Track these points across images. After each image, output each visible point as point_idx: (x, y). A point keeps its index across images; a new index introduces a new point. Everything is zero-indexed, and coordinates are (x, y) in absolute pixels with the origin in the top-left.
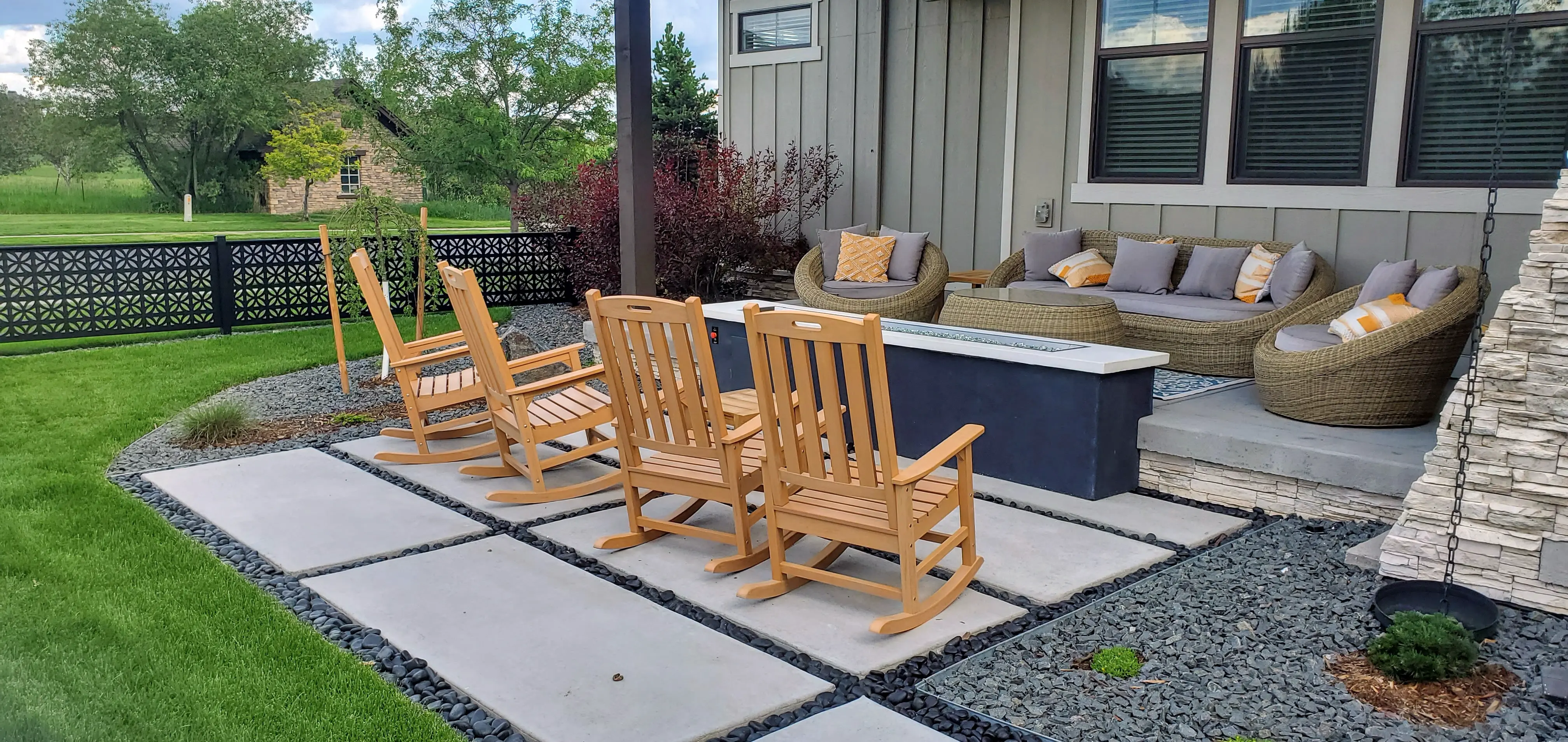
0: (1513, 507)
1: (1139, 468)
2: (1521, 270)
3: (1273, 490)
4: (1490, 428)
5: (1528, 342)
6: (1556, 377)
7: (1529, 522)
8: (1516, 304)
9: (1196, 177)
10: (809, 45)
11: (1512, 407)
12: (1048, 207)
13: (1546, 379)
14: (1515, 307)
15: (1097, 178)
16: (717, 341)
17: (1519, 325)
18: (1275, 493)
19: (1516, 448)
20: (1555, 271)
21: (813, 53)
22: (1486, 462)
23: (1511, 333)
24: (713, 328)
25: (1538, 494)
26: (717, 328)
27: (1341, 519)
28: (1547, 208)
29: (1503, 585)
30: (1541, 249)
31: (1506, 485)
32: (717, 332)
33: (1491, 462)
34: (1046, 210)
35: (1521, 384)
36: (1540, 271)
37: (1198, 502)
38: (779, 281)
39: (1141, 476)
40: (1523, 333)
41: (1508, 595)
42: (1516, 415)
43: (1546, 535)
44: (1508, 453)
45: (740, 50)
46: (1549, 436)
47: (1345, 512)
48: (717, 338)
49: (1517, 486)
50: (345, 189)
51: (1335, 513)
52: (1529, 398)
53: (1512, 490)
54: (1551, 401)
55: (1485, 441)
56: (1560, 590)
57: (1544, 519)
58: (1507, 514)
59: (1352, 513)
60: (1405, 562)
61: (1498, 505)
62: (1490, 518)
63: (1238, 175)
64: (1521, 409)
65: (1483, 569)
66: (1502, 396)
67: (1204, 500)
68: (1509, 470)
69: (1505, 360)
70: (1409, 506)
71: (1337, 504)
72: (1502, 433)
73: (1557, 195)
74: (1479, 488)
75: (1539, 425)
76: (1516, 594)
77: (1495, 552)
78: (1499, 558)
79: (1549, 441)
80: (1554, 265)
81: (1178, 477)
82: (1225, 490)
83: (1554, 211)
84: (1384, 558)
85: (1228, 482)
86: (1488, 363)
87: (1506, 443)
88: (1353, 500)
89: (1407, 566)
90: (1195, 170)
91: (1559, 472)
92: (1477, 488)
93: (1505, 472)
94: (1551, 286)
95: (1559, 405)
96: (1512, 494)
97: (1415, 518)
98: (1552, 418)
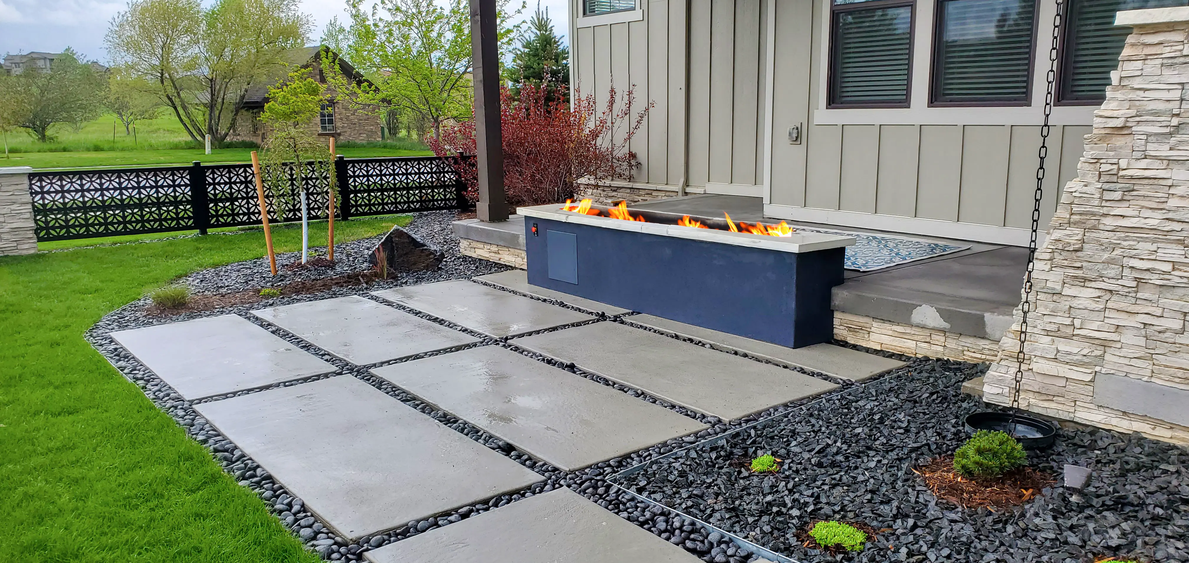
0: (1073, 347)
1: (833, 325)
2: (1079, 165)
3: (928, 340)
4: (1058, 287)
5: (1083, 221)
6: (1104, 248)
7: (1086, 360)
8: (1075, 192)
9: (904, 102)
10: (633, 9)
11: (1073, 271)
12: (797, 128)
13: (1097, 250)
14: (1074, 194)
15: (833, 105)
16: (537, 234)
17: (1078, 207)
18: (929, 343)
19: (1075, 303)
20: (1102, 166)
21: (637, 15)
22: (1055, 314)
23: (1072, 214)
24: (534, 224)
25: (1091, 338)
26: (537, 224)
27: (975, 361)
28: (1096, 116)
29: (1068, 408)
30: (1092, 149)
31: (1069, 331)
32: (537, 227)
33: (1059, 314)
34: (795, 131)
35: (1079, 254)
36: (1092, 166)
37: (875, 350)
38: (615, 191)
39: (835, 331)
40: (1081, 214)
41: (1072, 415)
42: (1076, 277)
43: (1097, 369)
44: (1071, 307)
45: (584, 14)
46: (1098, 293)
47: (979, 356)
48: (537, 231)
49: (1076, 332)
50: (324, 128)
51: (972, 357)
52: (1085, 264)
53: (1073, 335)
54: (1100, 266)
55: (1055, 297)
56: (1107, 410)
57: (1096, 356)
58: (1070, 354)
59: (984, 357)
60: (1000, 391)
61: (1063, 346)
62: (1058, 357)
63: (936, 101)
64: (1079, 273)
65: (1054, 396)
66: (1066, 263)
67: (879, 348)
68: (1071, 319)
69: (1068, 235)
70: (1003, 348)
71: (973, 350)
72: (1067, 291)
73: (1103, 107)
74: (1051, 334)
75: (1093, 284)
76: (1078, 414)
77: (1063, 383)
78: (1065, 387)
79: (1099, 297)
80: (1102, 161)
81: (860, 331)
82: (893, 340)
83: (1101, 119)
84: (986, 389)
85: (896, 334)
86: (1057, 238)
87: (1069, 299)
88: (984, 346)
89: (1002, 394)
90: (904, 97)
91: (1106, 320)
92: (1049, 334)
93: (1068, 321)
94: (1100, 178)
95: (1105, 270)
96: (1074, 338)
97: (1007, 357)
98: (1101, 279)
